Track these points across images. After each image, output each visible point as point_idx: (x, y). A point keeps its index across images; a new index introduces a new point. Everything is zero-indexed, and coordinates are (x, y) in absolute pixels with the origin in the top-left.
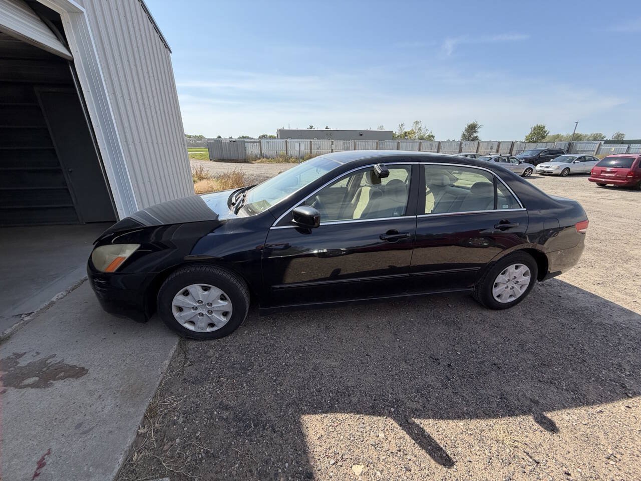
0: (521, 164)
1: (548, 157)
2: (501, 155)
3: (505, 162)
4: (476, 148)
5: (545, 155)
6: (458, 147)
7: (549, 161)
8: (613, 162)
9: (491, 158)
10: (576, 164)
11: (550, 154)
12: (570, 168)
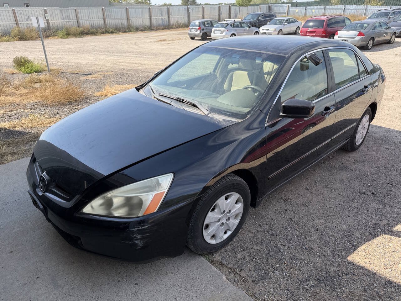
0: (250, 28)
1: (264, 20)
2: (234, 21)
3: (239, 27)
4: (202, 13)
5: (263, 18)
6: (186, 12)
7: (267, 24)
8: (311, 24)
9: (228, 24)
10: (286, 26)
11: (266, 17)
12: (282, 29)
